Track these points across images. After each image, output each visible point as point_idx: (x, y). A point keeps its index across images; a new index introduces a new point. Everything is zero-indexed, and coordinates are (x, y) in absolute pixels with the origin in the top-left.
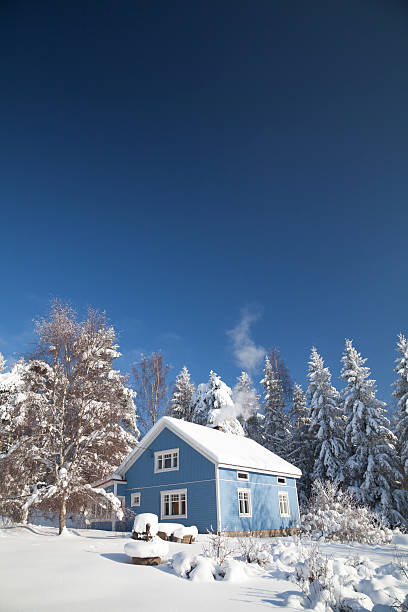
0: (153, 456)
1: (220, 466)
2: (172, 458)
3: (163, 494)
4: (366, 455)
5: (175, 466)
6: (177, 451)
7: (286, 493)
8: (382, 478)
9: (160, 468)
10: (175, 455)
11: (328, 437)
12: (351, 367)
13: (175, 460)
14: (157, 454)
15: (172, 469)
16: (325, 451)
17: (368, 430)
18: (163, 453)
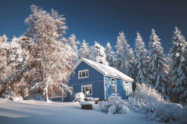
0: (77, 73)
1: (105, 75)
2: (86, 73)
3: (82, 86)
4: (157, 75)
5: (87, 76)
6: (87, 70)
7: (128, 87)
8: (163, 83)
9: (81, 77)
10: (87, 72)
11: (142, 68)
12: (153, 41)
13: (87, 74)
14: (79, 72)
15: (86, 77)
16: (140, 73)
17: (159, 65)
18: (82, 71)
